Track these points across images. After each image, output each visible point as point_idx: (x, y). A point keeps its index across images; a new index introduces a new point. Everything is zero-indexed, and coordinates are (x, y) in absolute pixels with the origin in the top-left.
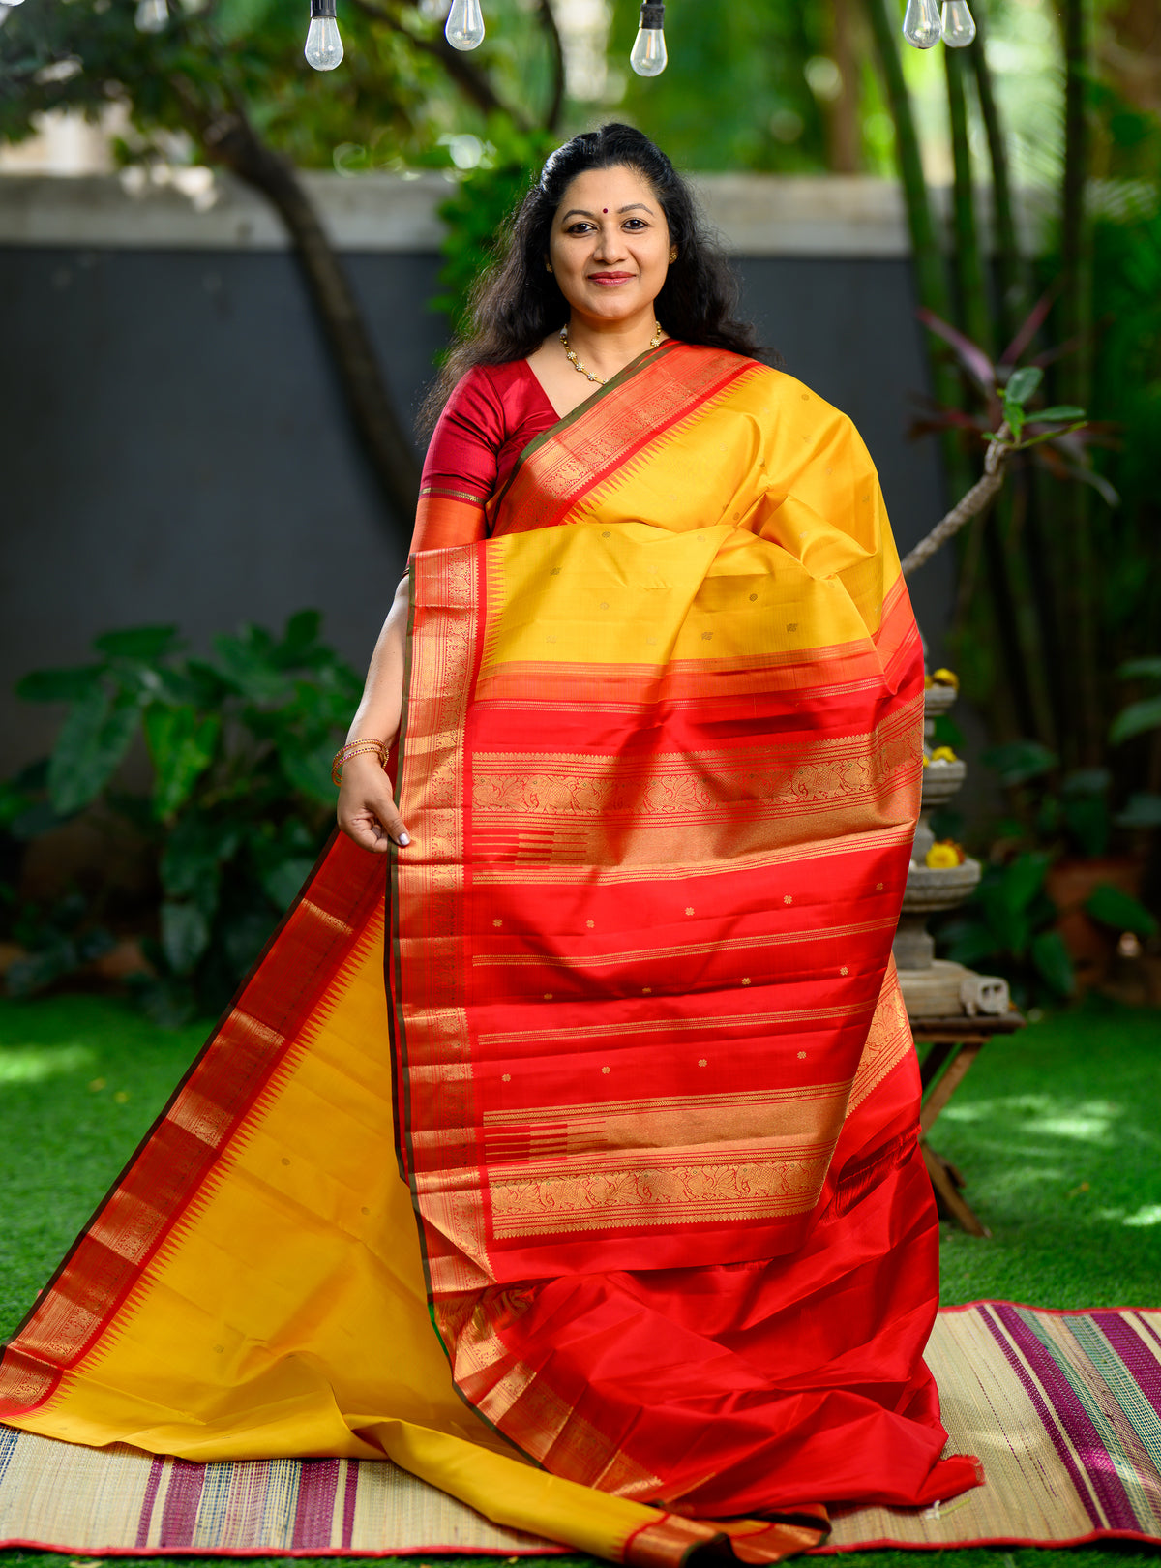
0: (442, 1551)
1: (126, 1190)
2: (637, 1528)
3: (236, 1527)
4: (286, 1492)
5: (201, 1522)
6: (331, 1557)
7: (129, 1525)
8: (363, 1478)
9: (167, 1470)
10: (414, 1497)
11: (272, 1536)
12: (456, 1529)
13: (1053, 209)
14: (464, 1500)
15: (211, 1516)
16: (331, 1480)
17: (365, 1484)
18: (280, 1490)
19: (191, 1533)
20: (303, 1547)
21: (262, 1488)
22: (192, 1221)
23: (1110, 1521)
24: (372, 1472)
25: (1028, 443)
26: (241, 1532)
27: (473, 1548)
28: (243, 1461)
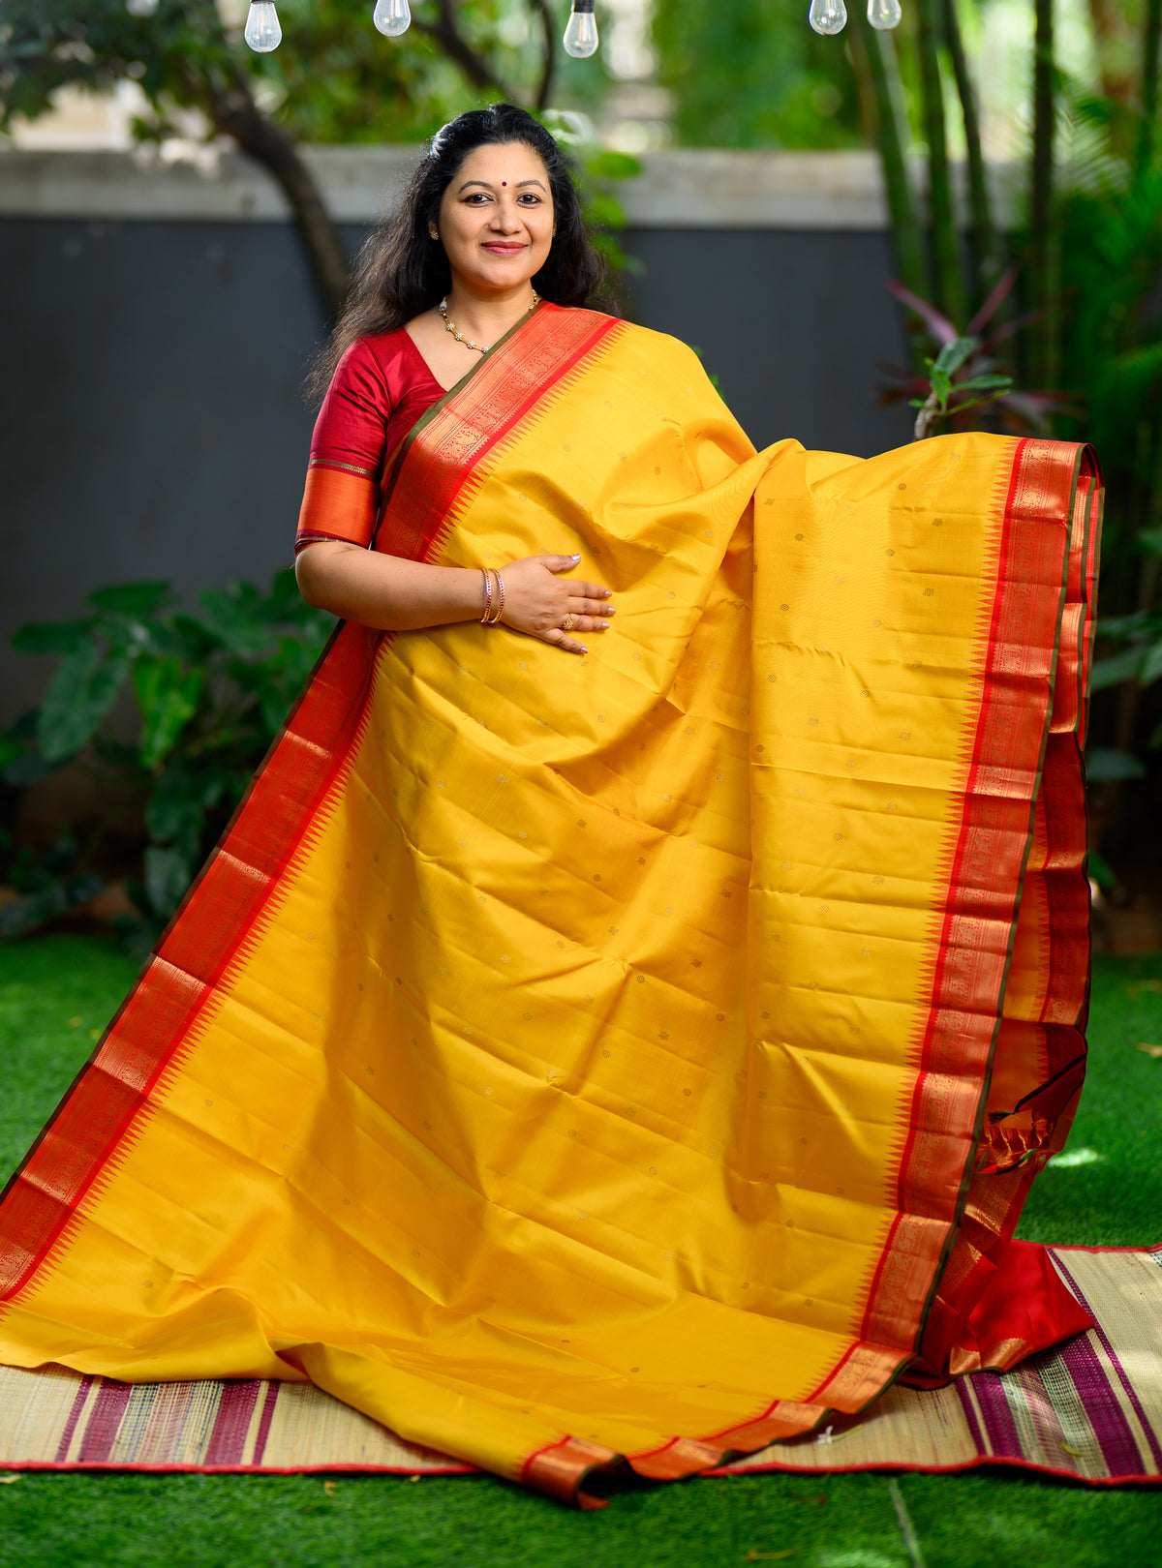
0: (348, 1469)
1: (56, 1134)
2: (537, 1448)
3: (153, 1444)
4: (205, 1411)
5: (120, 1438)
6: (241, 1473)
7: (51, 1440)
8: (282, 1397)
9: (95, 1391)
10: (327, 1417)
11: (187, 1453)
12: (363, 1448)
13: (1023, 184)
14: (377, 1419)
15: (131, 1433)
16: (249, 1400)
17: (283, 1404)
18: (201, 1409)
19: (109, 1449)
20: (215, 1463)
21: (183, 1407)
22: (120, 1161)
23: (994, 1447)
24: (292, 1392)
25: (954, 410)
26: (157, 1449)
27: (377, 1467)
28: (168, 1382)
